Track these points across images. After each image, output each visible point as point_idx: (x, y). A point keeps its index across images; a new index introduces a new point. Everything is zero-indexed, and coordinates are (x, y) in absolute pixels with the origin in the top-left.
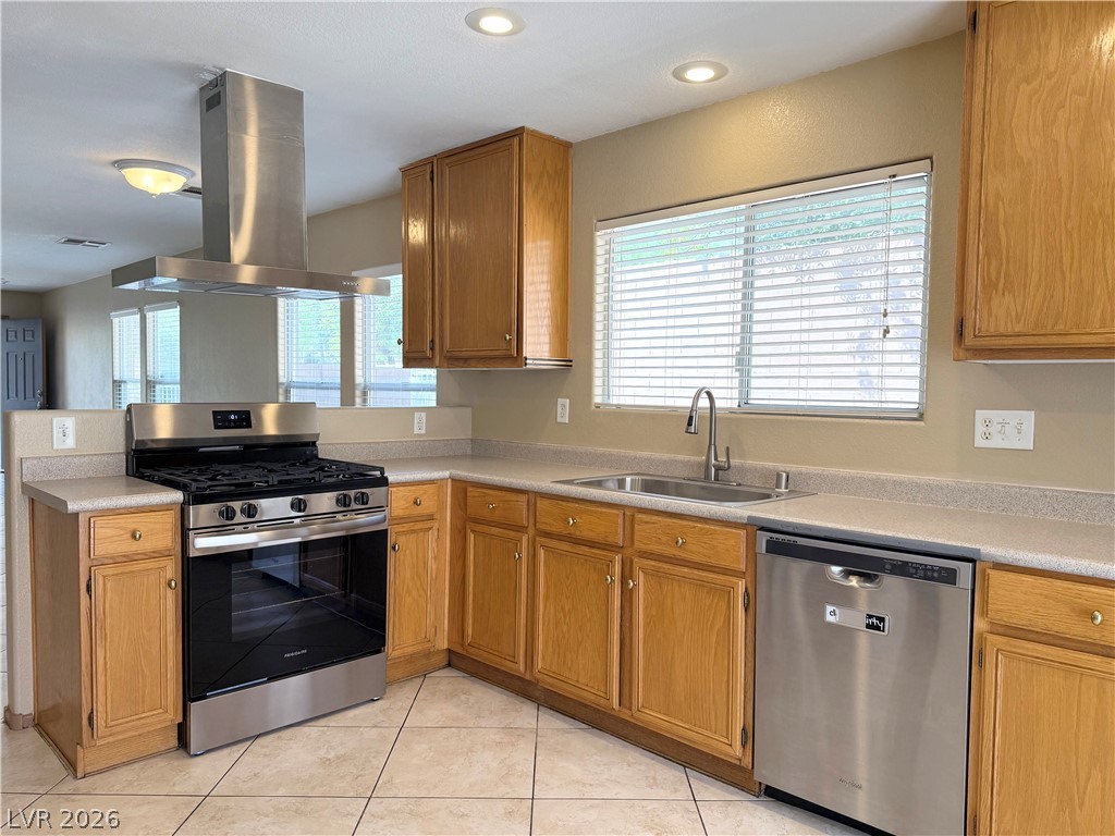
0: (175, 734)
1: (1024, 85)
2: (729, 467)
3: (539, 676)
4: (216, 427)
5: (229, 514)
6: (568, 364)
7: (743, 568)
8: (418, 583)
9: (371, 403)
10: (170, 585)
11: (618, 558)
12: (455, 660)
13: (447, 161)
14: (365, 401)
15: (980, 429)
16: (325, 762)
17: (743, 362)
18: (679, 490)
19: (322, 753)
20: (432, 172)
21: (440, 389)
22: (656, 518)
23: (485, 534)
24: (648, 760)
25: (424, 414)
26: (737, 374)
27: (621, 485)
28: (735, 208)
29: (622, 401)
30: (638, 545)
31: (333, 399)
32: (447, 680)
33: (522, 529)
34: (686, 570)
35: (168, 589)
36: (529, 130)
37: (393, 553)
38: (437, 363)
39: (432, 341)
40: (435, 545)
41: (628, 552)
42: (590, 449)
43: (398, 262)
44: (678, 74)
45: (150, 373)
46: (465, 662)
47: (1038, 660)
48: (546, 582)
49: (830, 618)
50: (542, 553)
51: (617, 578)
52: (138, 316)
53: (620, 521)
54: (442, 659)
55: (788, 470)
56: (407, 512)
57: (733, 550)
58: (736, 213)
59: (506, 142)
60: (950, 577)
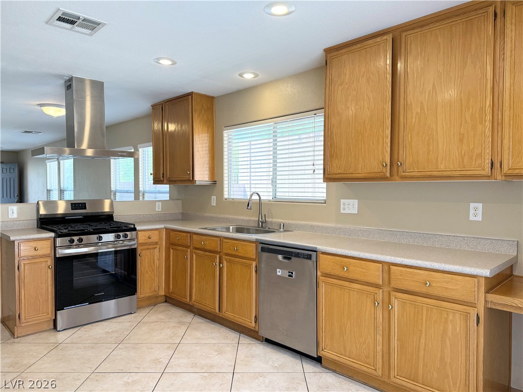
0: (53, 323)
1: (340, 87)
2: (266, 222)
3: (194, 303)
4: (72, 209)
5: (72, 241)
6: (215, 182)
7: (255, 257)
8: (151, 269)
9: (146, 199)
10: (49, 268)
11: (218, 256)
12: (168, 299)
13: (167, 103)
14: (144, 198)
15: (342, 206)
16: (107, 333)
17: (274, 182)
18: (248, 231)
19: (107, 330)
20: (162, 107)
21: (170, 192)
22: (230, 241)
23: (176, 250)
24: (228, 331)
25: (160, 203)
26: (272, 186)
27: (228, 230)
28: (268, 124)
29: (235, 197)
30: (225, 251)
31: (131, 197)
32: (163, 306)
33: (188, 247)
34: (238, 259)
35: (49, 269)
36: (195, 93)
37: (140, 257)
38: (165, 183)
39: (163, 174)
40: (158, 254)
41: (221, 254)
42: (223, 216)
43: (151, 142)
44: (241, 75)
45: (62, 187)
46: (172, 300)
47: (333, 285)
48: (196, 266)
49: (278, 274)
50: (194, 255)
51: (218, 264)
52: (57, 162)
53: (219, 242)
54: (163, 299)
55: (284, 222)
56: (146, 241)
57: (252, 251)
58: (269, 126)
59: (187, 97)
60: (309, 257)
